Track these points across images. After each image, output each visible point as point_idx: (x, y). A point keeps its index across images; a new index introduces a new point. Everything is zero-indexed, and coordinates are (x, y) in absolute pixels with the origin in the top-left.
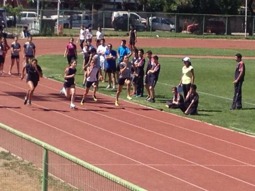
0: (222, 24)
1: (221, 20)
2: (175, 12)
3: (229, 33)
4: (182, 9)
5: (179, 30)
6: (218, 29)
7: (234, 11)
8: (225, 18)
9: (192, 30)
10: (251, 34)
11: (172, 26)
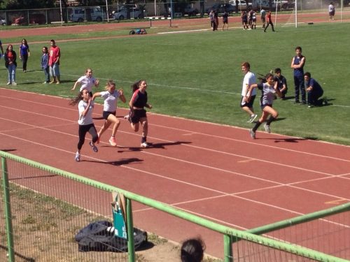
0: (43, 16)
1: (42, 12)
2: (4, 9)
3: (49, 23)
4: (10, 7)
5: (9, 23)
6: (40, 20)
7: (51, 5)
8: (45, 11)
9: (20, 23)
10: (66, 22)
11: (3, 21)
